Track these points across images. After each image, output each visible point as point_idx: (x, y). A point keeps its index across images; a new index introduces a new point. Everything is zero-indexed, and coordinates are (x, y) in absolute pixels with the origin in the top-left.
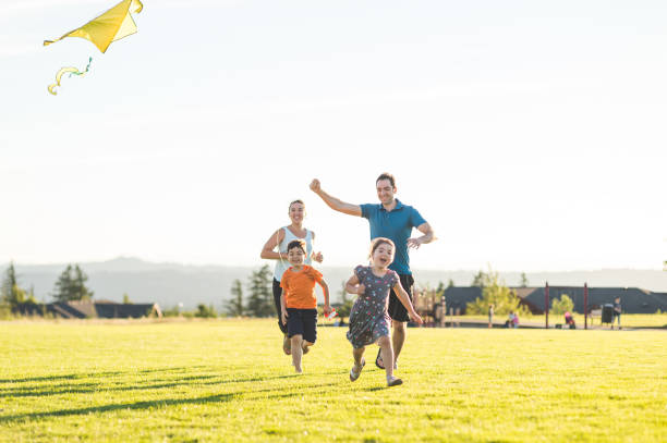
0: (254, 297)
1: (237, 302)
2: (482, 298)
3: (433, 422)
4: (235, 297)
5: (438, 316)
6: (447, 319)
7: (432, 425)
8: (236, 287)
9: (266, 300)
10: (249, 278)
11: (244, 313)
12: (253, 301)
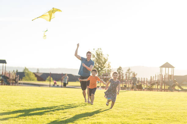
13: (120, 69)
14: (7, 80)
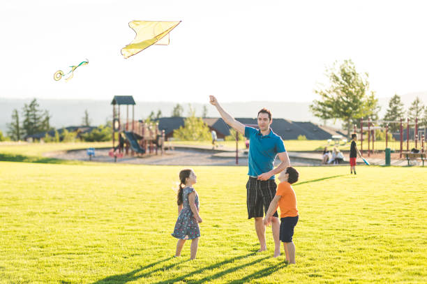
0: (27, 121)
1: (16, 124)
2: (184, 127)
4: (14, 121)
6: (166, 144)
8: (15, 114)
9: (35, 123)
10: (23, 108)
12: (26, 123)
13: (395, 100)
14: (138, 142)
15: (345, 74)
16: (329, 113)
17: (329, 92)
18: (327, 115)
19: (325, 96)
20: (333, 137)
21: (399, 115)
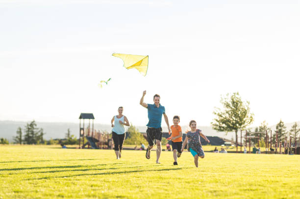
0: (27, 135)
1: (19, 137)
2: (130, 137)
3: (93, 188)
4: (18, 135)
5: (110, 145)
7: (92, 190)
8: (19, 130)
9: (33, 137)
10: (25, 127)
11: (22, 143)
12: (27, 137)
13: (280, 125)
14: (96, 143)
15: (233, 102)
16: (223, 127)
17: (224, 114)
18: (222, 129)
19: (221, 116)
20: (225, 143)
21: (283, 135)
